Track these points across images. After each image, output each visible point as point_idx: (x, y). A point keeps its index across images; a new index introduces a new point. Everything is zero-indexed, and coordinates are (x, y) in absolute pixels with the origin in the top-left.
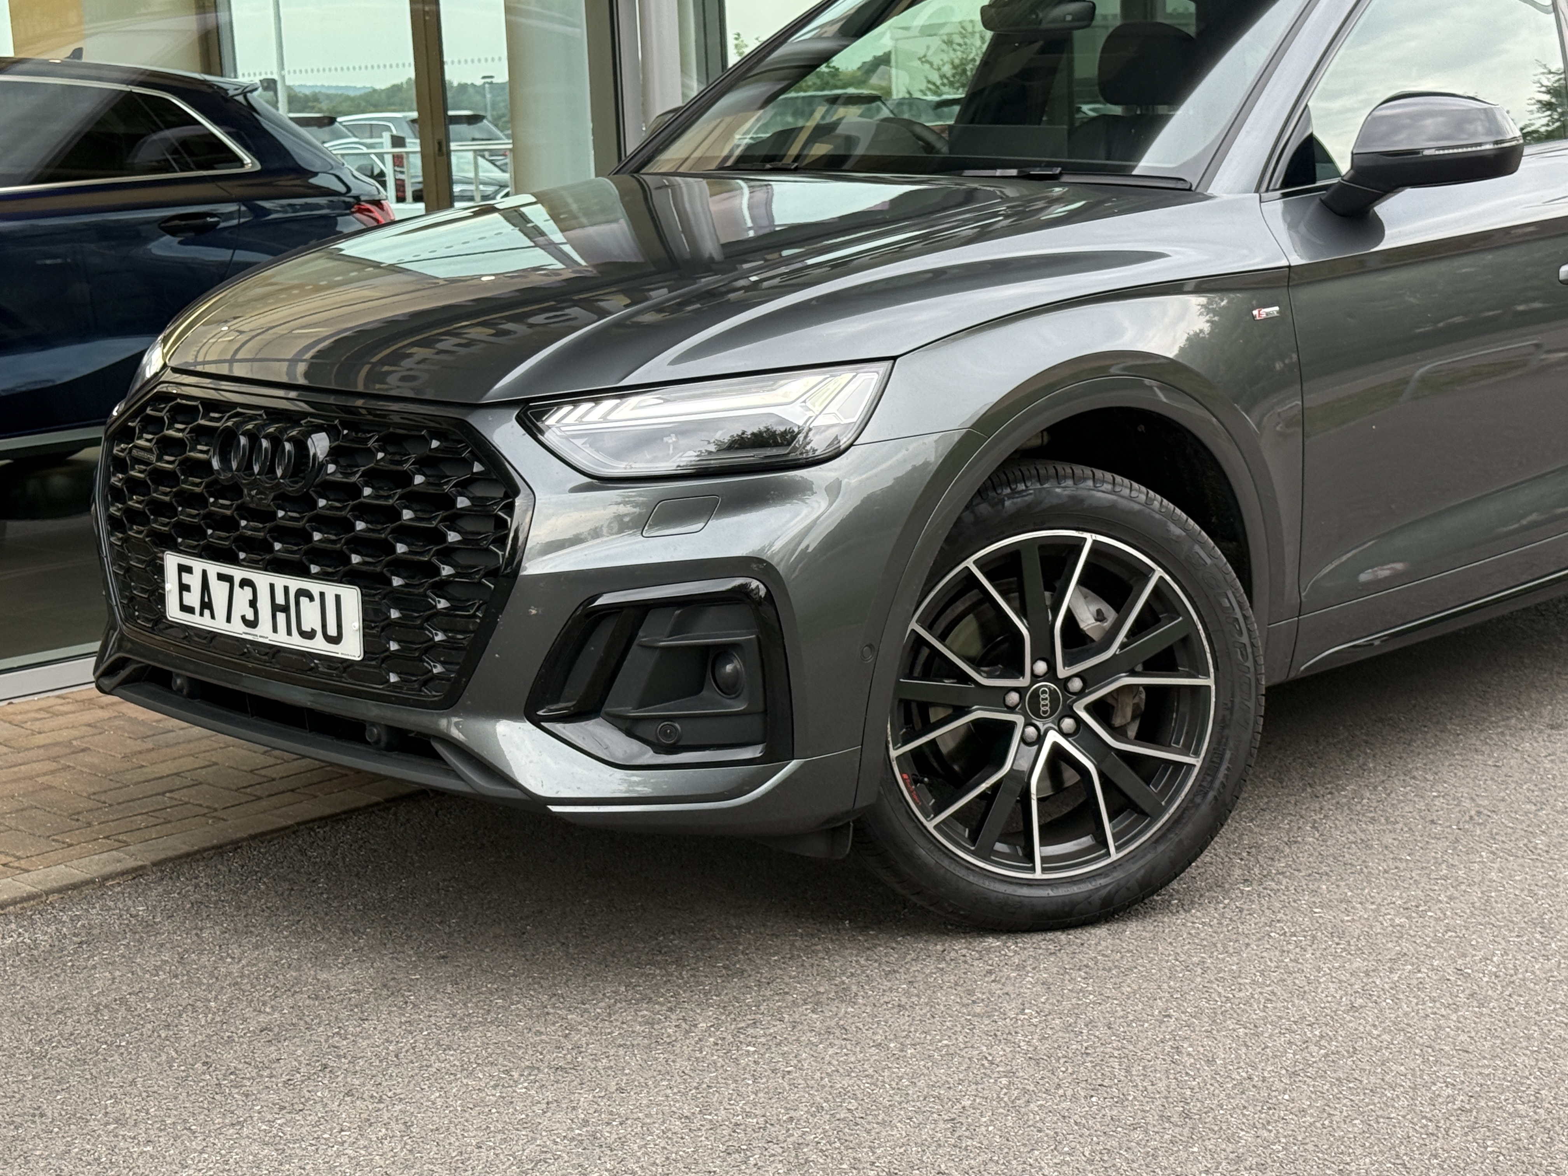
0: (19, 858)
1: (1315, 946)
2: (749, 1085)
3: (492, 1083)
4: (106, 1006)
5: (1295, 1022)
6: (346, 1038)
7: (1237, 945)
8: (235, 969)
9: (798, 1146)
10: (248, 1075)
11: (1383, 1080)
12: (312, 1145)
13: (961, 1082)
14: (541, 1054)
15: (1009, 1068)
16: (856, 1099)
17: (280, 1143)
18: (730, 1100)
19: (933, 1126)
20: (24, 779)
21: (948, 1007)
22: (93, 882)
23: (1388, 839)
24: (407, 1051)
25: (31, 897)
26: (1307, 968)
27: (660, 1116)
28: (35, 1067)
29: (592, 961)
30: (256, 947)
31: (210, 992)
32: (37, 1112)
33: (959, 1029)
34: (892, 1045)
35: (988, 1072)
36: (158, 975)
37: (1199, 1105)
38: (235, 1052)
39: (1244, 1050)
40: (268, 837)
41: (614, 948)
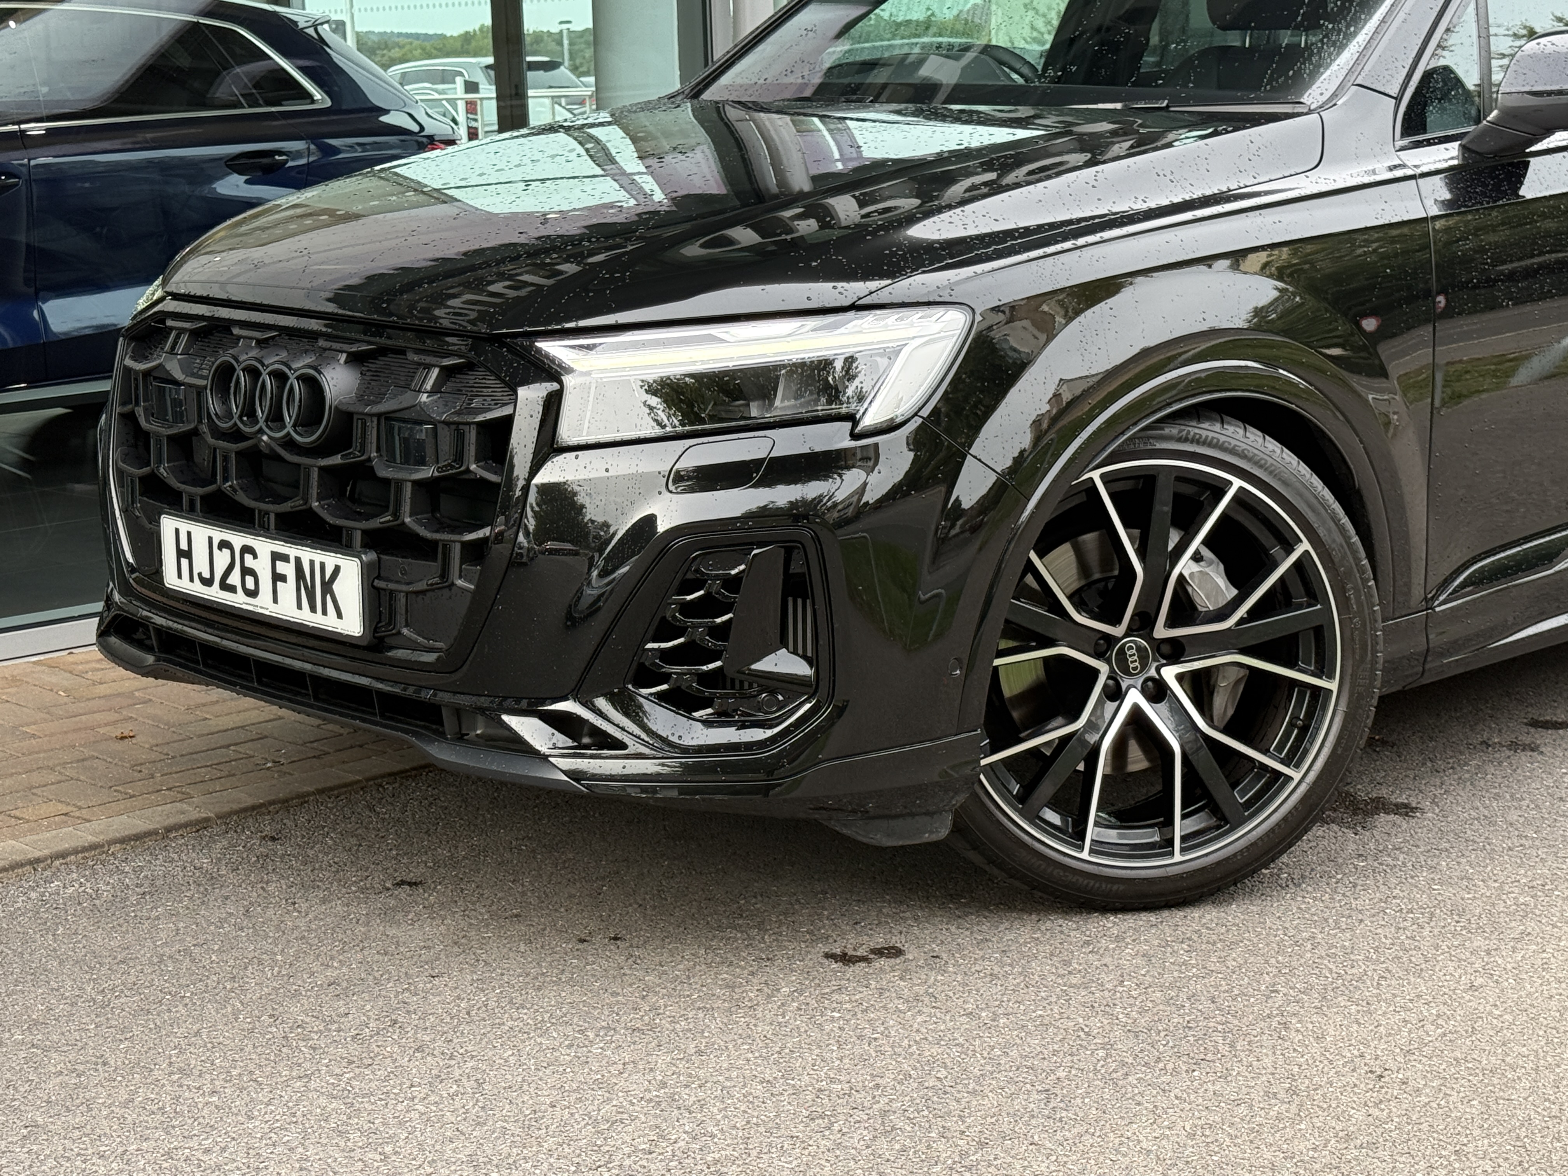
0: (80, 808)
1: (1432, 924)
2: (833, 1051)
3: (567, 1043)
4: (170, 957)
5: (1411, 1001)
6: (416, 994)
7: (1349, 921)
8: (302, 923)
9: (884, 1113)
10: (316, 1029)
11: (1503, 1061)
12: (380, 1099)
13: (1055, 1053)
14: (618, 1014)
15: (1107, 1040)
16: (946, 1067)
17: (348, 1097)
18: (814, 1065)
19: (1026, 1097)
20: (86, 729)
21: (1043, 977)
22: (157, 833)
23: (1513, 816)
24: (479, 1009)
25: (93, 847)
26: (1425, 945)
27: (741, 1080)
28: (97, 1016)
29: (671, 924)
30: (324, 901)
31: (276, 945)
32: (100, 1061)
33: (1054, 999)
34: (984, 1014)
35: (1085, 1043)
36: (223, 928)
37: (1307, 1081)
38: (302, 1005)
39: (1355, 1026)
40: (336, 792)
41: (693, 911)
